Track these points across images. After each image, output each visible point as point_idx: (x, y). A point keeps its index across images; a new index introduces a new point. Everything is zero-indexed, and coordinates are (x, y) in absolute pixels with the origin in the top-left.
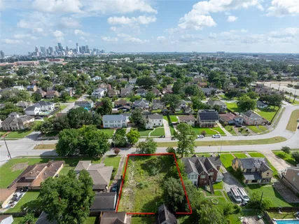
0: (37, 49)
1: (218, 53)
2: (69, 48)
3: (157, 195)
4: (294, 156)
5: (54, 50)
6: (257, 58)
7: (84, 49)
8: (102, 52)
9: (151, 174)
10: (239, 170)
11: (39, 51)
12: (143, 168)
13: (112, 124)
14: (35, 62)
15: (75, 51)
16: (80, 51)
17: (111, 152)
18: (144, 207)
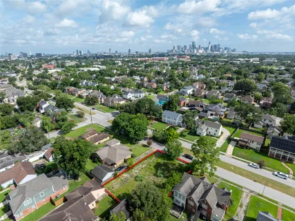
0: (174, 48)
2: (201, 46)
5: (188, 48)
7: (216, 47)
8: (234, 50)
11: (176, 49)
14: (165, 58)
15: (206, 49)
16: (211, 50)
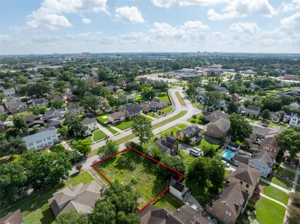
1: (83, 53)
3: (153, 180)
4: (200, 119)
6: (120, 57)
9: (131, 169)
10: (185, 137)
12: (120, 169)
13: (40, 144)
17: (74, 170)
18: (153, 194)
